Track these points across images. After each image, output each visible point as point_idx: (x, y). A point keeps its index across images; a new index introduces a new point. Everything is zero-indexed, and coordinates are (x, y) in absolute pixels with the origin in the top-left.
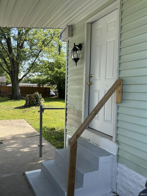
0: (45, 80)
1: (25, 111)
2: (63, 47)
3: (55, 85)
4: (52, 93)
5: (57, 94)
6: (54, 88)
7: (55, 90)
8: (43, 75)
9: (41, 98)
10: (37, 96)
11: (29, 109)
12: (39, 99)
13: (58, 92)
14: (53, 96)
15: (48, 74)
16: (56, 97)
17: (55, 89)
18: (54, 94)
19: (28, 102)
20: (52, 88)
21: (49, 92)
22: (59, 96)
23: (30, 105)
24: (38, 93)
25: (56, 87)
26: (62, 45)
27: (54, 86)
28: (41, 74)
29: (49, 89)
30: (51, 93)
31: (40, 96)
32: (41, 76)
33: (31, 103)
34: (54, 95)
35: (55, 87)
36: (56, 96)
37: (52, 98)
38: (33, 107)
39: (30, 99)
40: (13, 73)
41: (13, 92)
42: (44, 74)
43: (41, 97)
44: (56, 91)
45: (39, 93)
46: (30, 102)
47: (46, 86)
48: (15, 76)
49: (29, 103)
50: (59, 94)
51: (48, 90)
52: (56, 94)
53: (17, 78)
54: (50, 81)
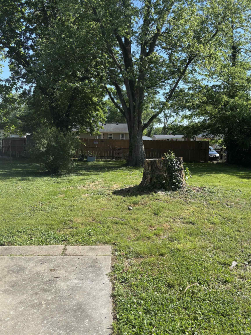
0: (199, 125)
1: (135, 204)
2: (244, 51)
3: (221, 135)
4: (213, 152)
5: (224, 154)
6: (217, 141)
7: (220, 148)
8: (194, 115)
9: (181, 169)
10: (172, 162)
11: (146, 199)
12: (176, 171)
13: (226, 150)
14: (215, 158)
15: (205, 113)
16: (220, 161)
17: (221, 145)
18: (218, 155)
19: (149, 179)
20: (214, 143)
21: (207, 150)
22: (228, 160)
23: (153, 186)
24: (173, 154)
25: (222, 139)
26: (241, 47)
27: (217, 138)
28: (190, 113)
29: (207, 144)
30: (210, 152)
31: (180, 164)
32: (190, 117)
33: (156, 181)
34: (217, 157)
35: (219, 139)
36: (221, 159)
37: (213, 164)
38: (160, 193)
39: (153, 171)
40: (132, 111)
41: (131, 152)
42: (197, 114)
43: (182, 165)
44: (222, 149)
45: (176, 155)
46: (151, 179)
47: (199, 137)
48: (135, 117)
49: (151, 181)
50: (228, 156)
51: (203, 147)
52: (221, 155)
53: (140, 122)
54: (209, 126)
